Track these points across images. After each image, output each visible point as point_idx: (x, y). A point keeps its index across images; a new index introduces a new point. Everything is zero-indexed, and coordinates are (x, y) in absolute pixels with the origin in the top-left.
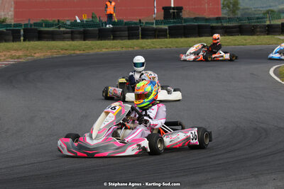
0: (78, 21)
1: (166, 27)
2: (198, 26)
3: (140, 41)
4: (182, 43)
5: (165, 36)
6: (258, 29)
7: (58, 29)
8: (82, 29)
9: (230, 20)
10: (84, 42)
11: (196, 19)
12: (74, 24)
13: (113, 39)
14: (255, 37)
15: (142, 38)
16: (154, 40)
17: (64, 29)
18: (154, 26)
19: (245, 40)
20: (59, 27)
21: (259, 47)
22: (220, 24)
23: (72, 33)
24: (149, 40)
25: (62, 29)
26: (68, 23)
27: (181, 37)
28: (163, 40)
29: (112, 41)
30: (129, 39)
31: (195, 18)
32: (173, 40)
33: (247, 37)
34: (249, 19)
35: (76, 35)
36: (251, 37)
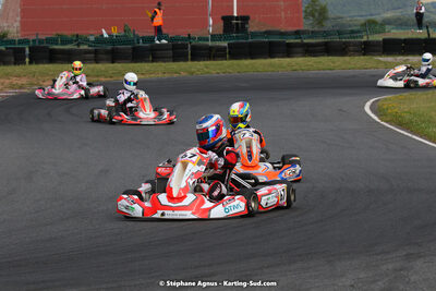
0: (106, 35)
1: (225, 44)
2: (270, 42)
3: (189, 63)
4: (247, 66)
5: (223, 57)
6: (351, 48)
7: (76, 47)
8: (109, 47)
9: (314, 34)
10: (111, 65)
11: (268, 33)
12: (100, 40)
13: (153, 61)
14: (347, 58)
15: (193, 60)
16: (208, 62)
17: (85, 47)
18: (210, 43)
19: (334, 62)
20: (78, 45)
21: (351, 72)
22: (299, 41)
23: (96, 52)
24: (201, 63)
25: (82, 47)
26: (92, 38)
27: (246, 58)
28: (220, 62)
29: (150, 64)
30: (174, 61)
31: (266, 32)
32: (235, 62)
33: (335, 58)
34: (340, 33)
35: (101, 56)
36: (341, 59)
